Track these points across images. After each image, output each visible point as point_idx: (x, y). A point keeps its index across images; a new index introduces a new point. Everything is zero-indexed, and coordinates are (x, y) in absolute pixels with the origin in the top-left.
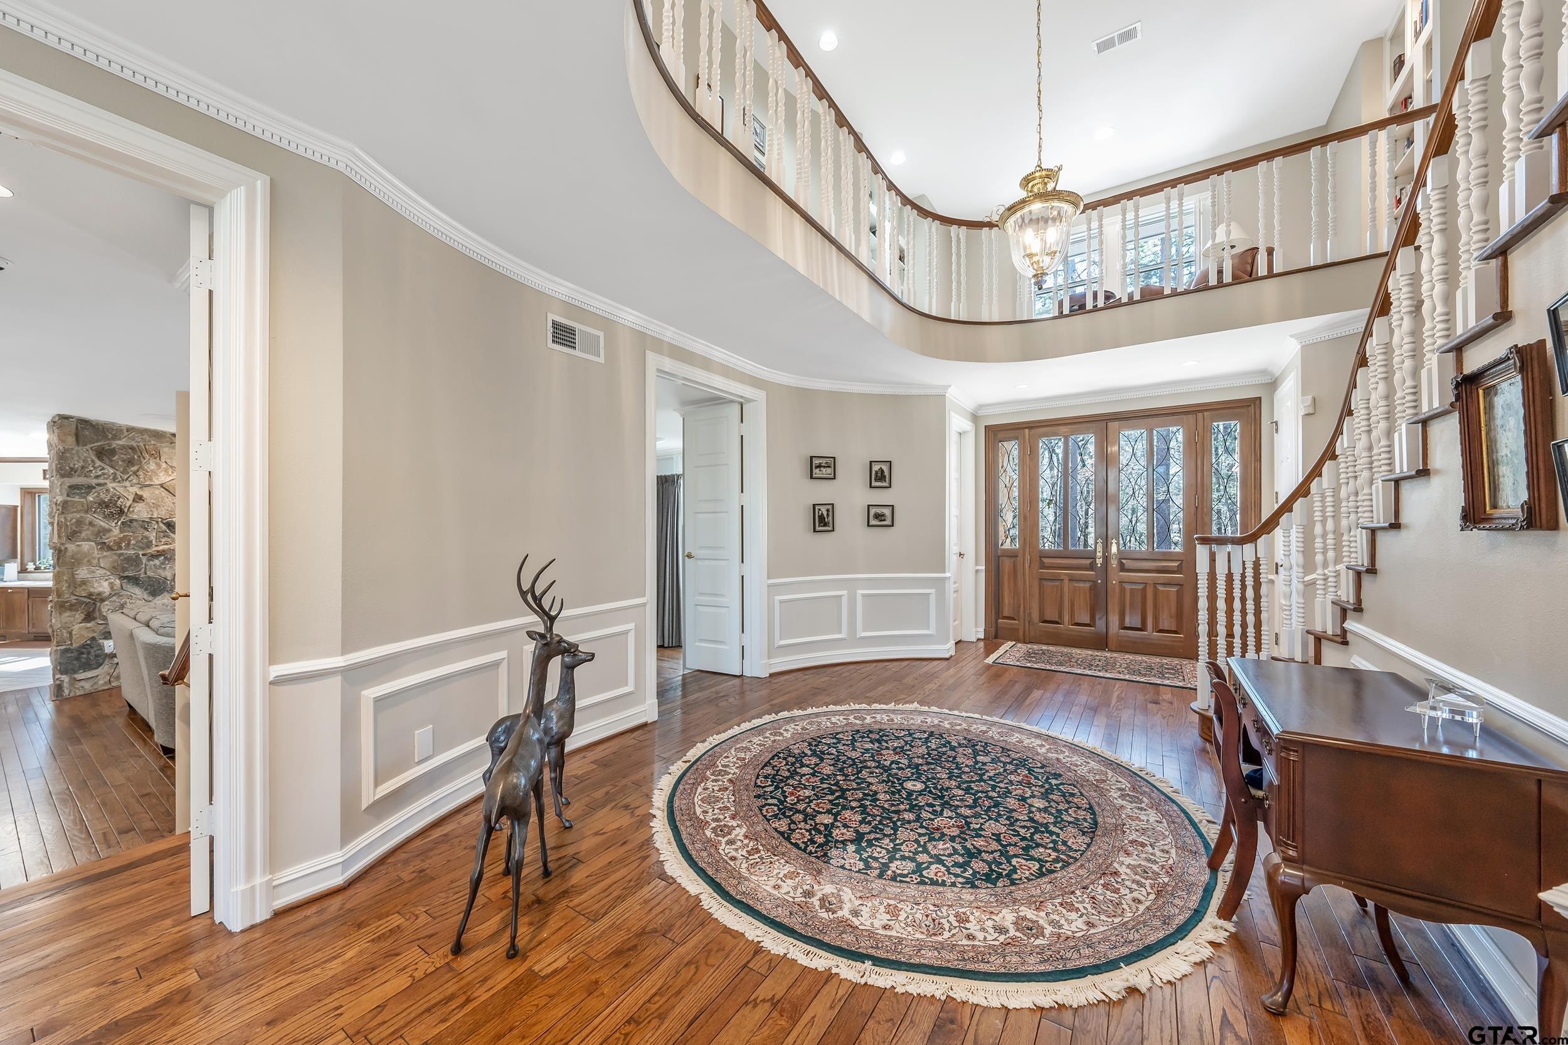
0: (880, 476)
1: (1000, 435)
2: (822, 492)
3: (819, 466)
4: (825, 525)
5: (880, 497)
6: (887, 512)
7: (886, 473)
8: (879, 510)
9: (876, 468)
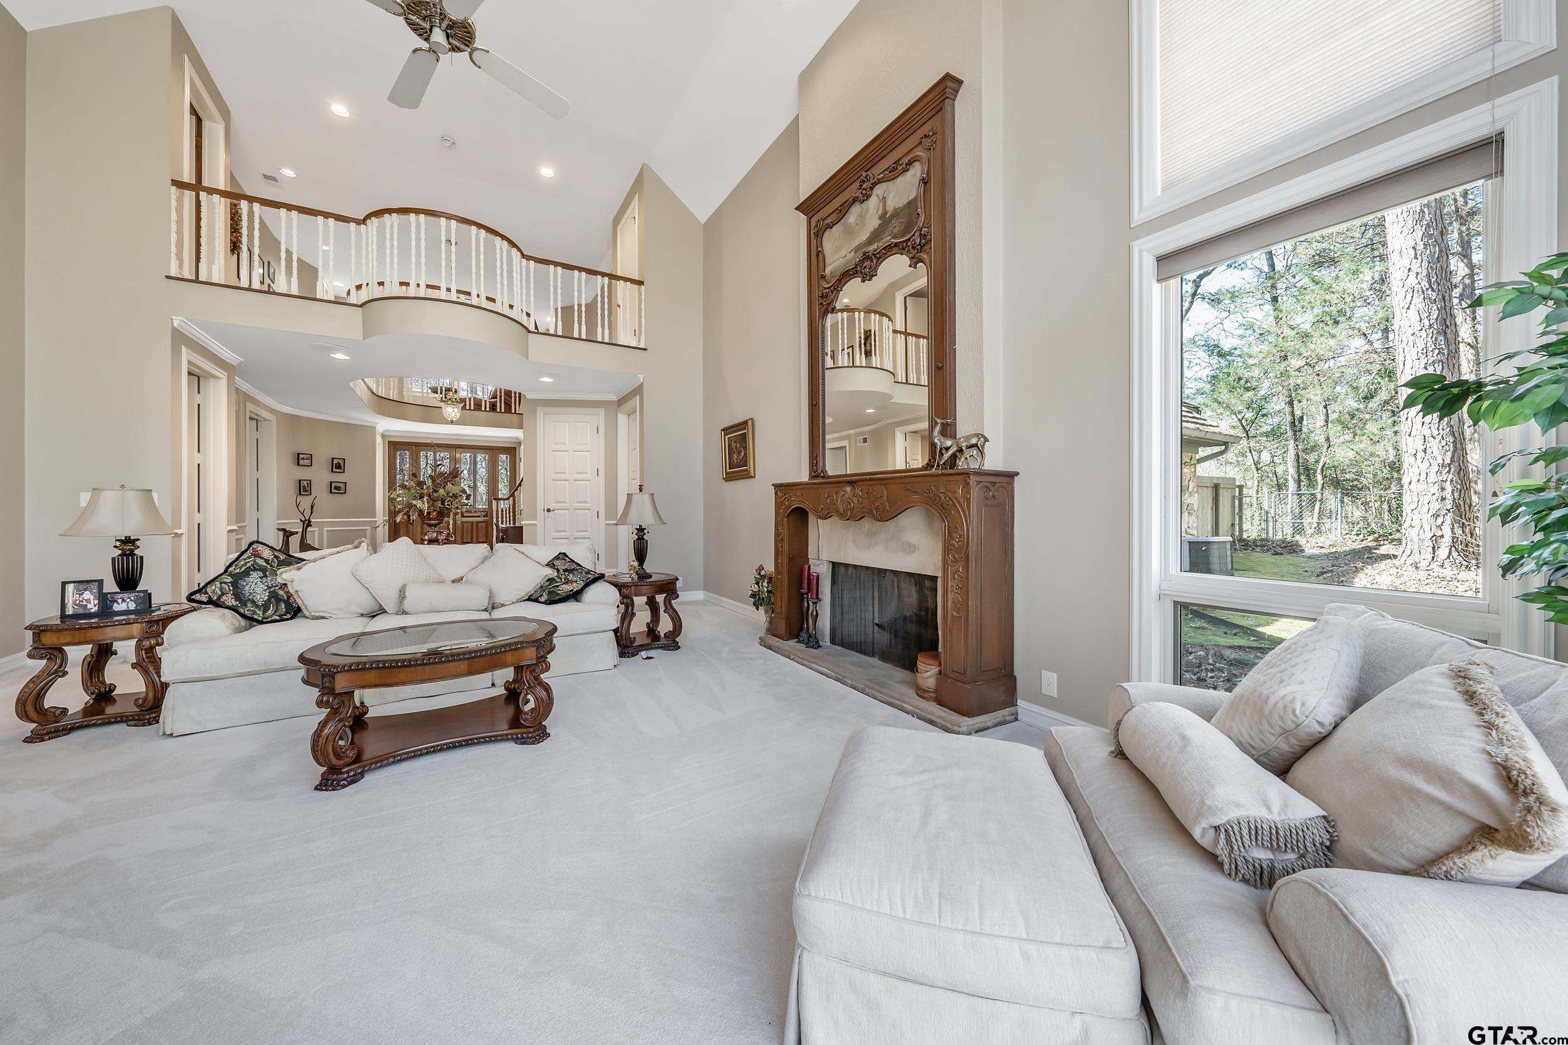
0: (338, 466)
1: (398, 447)
2: (304, 474)
3: (303, 459)
4: (306, 491)
5: (339, 478)
6: (342, 486)
7: (342, 465)
8: (337, 485)
9: (335, 461)
